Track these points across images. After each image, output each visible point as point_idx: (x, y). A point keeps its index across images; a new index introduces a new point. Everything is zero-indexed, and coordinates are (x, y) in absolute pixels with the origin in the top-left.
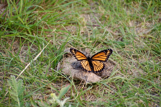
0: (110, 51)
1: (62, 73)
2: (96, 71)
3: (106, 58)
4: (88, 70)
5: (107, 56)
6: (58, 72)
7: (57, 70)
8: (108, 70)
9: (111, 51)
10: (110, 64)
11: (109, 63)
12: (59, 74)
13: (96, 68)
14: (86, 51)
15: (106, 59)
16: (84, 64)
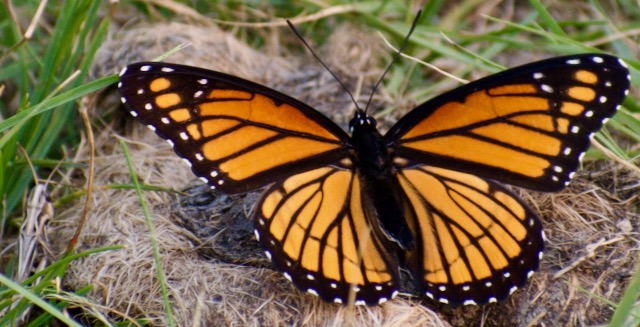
0: (602, 79)
1: (73, 298)
2: (450, 284)
3: (553, 147)
4: (354, 277)
5: (563, 125)
6: (24, 293)
7: (22, 267)
8: (582, 270)
9: (612, 78)
10: (603, 203)
11: (594, 188)
12: (36, 311)
13: (452, 253)
14: (336, 62)
15: (554, 160)
16: (304, 219)
